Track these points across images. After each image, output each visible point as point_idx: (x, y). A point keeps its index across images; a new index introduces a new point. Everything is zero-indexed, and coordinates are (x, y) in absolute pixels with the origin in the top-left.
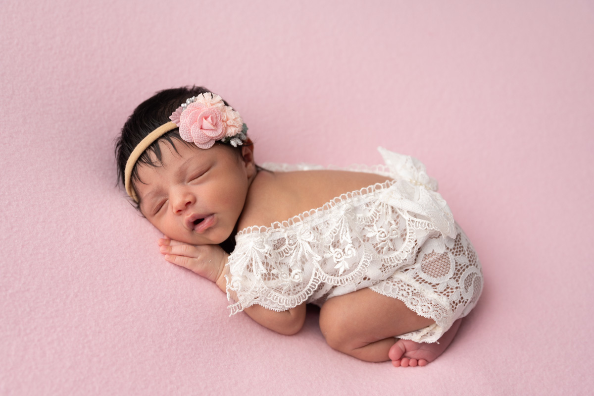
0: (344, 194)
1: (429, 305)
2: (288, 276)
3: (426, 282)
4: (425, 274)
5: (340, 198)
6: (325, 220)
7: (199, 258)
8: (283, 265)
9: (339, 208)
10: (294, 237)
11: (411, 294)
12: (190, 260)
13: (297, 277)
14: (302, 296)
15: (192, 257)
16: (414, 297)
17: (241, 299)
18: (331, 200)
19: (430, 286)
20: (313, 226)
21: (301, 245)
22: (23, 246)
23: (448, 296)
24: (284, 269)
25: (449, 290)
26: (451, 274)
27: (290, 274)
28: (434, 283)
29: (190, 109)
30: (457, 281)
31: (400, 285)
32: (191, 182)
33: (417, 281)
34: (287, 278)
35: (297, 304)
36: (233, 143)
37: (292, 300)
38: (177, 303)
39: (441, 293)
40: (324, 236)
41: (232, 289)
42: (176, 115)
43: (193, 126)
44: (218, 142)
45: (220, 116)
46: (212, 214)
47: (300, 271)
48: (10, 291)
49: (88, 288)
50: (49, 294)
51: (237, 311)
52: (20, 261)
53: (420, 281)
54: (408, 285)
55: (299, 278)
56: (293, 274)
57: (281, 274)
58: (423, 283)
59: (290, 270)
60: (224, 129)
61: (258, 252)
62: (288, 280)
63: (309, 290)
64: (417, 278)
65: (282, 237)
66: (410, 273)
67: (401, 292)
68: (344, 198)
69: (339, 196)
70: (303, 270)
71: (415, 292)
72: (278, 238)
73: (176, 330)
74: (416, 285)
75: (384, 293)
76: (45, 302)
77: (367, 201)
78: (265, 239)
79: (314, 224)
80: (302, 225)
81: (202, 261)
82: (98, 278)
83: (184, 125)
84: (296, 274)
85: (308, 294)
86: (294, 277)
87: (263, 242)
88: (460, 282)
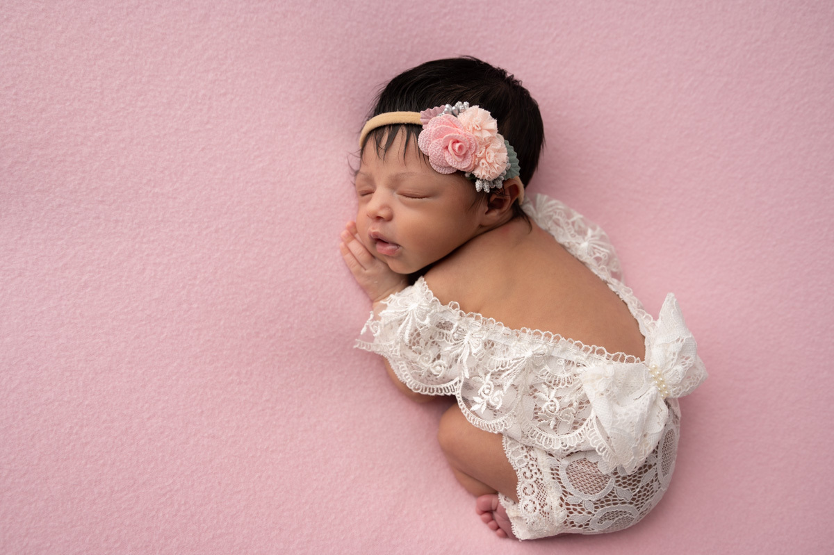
0: (551, 333)
1: (538, 507)
2: (431, 361)
3: (560, 482)
4: (566, 476)
5: (543, 334)
6: (507, 344)
7: (367, 272)
8: (437, 346)
9: (532, 343)
10: (463, 333)
11: (534, 479)
12: (357, 267)
13: (438, 368)
14: (430, 389)
15: (362, 266)
16: (535, 485)
17: (376, 341)
18: (530, 329)
19: (561, 489)
20: (490, 339)
21: (463, 346)
22: (203, 149)
23: (571, 513)
24: (432, 353)
25: (578, 508)
26: (594, 498)
27: (434, 360)
28: (567, 490)
29: (445, 119)
30: (596, 507)
31: (531, 462)
32: (399, 196)
33: (553, 474)
34: (427, 361)
35: (419, 391)
36: (478, 185)
37: (416, 385)
38: (313, 299)
39: (567, 504)
40: (492, 357)
41: (371, 328)
42: (430, 114)
43: (436, 141)
44: (459, 173)
45: (476, 149)
46: (397, 245)
47: (446, 366)
48: (156, 190)
49: (234, 231)
50: (191, 214)
51: (364, 348)
52: (188, 164)
53: (555, 476)
54: (539, 470)
55: (440, 372)
56: (437, 362)
57: (424, 355)
58: (556, 481)
59: (439, 357)
60: (472, 166)
61: (414, 320)
62: (426, 365)
63: (441, 389)
64: (554, 471)
65: (452, 322)
66: (553, 461)
67: (526, 470)
68: (548, 336)
69: (543, 331)
70: (450, 367)
71: (540, 481)
72: (448, 320)
73: (289, 326)
74: (547, 477)
75: (509, 455)
76: (181, 220)
77: (574, 358)
78: (433, 311)
79: (492, 338)
80: (479, 329)
81: (369, 277)
82: (252, 226)
83: (427, 132)
84: (441, 366)
85: (437, 391)
86: (435, 367)
87: (429, 312)
88: (599, 510)
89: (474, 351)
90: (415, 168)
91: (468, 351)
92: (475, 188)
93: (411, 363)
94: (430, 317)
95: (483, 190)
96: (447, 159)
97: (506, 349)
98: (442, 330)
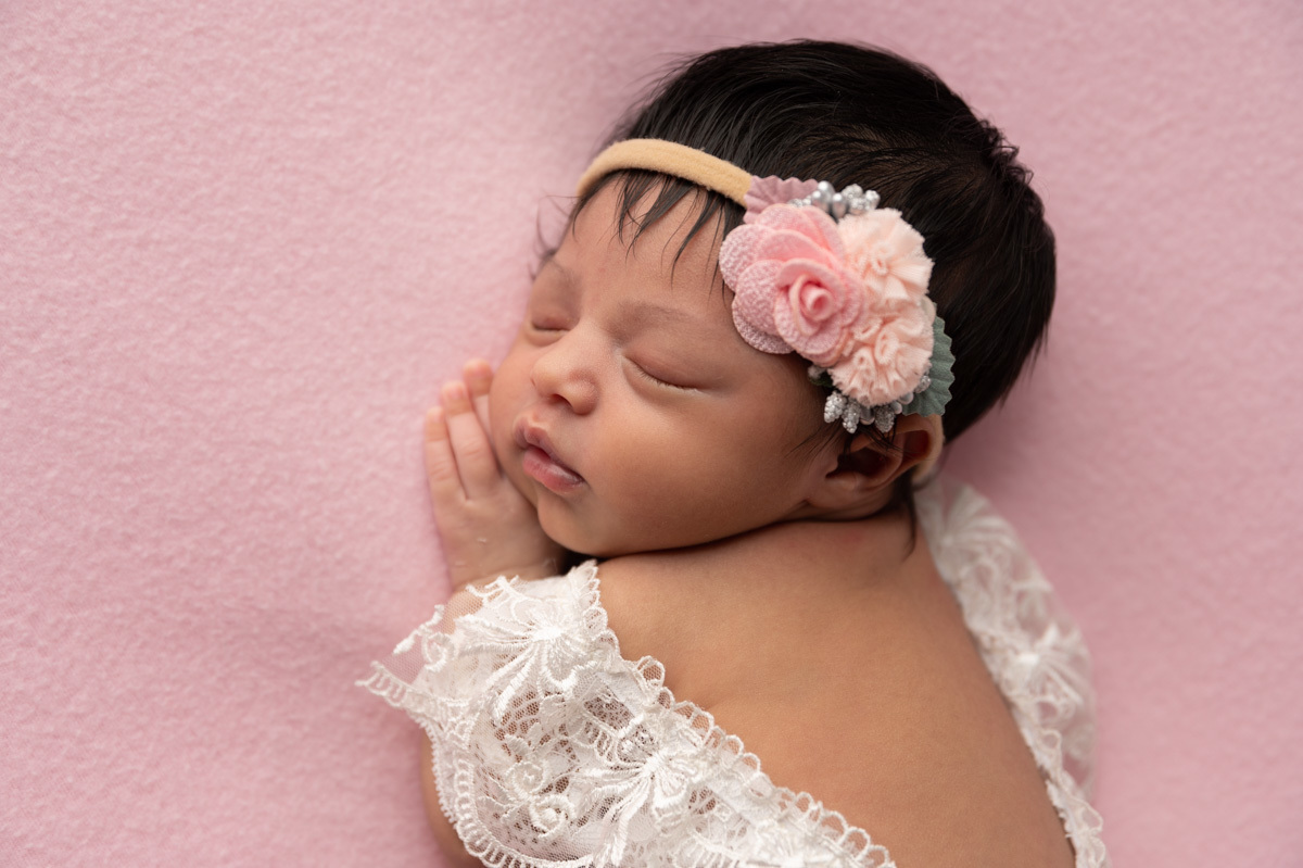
0: (867, 836)
2: (538, 789)
5: (849, 830)
6: (747, 816)
7: (470, 504)
8: (568, 757)
9: (812, 842)
10: (646, 746)
12: (452, 482)
13: (550, 813)
14: (509, 859)
15: (462, 484)
17: (420, 684)
18: (820, 804)
20: (711, 787)
21: (636, 779)
22: (198, 32)
24: (549, 768)
27: (548, 790)
29: (806, 219)
32: (628, 363)
34: (528, 786)
35: (480, 855)
36: (832, 405)
37: (479, 836)
38: (304, 513)
40: (697, 836)
41: (425, 647)
42: (775, 192)
43: (765, 263)
44: (795, 362)
45: (857, 319)
46: (578, 475)
47: (574, 815)
48: (37, 79)
49: (185, 262)
50: (97, 177)
51: (384, 693)
52: (145, 51)
55: (551, 825)
56: (552, 797)
57: (528, 767)
59: (562, 785)
60: (834, 355)
61: (536, 667)
62: (523, 795)
65: (630, 708)
69: (851, 823)
70: (582, 822)
72: (621, 700)
73: (216, 552)
76: (65, 180)
78: (592, 663)
79: (717, 788)
80: (694, 751)
81: (470, 519)
82: (236, 270)
83: (750, 234)
84: (558, 811)
86: (543, 807)
87: (581, 662)
89: (660, 802)
90: (692, 305)
91: (645, 797)
92: (823, 411)
93: (486, 774)
94: (581, 675)
95: (840, 420)
96: (778, 317)
97: (742, 827)
98: (596, 721)
